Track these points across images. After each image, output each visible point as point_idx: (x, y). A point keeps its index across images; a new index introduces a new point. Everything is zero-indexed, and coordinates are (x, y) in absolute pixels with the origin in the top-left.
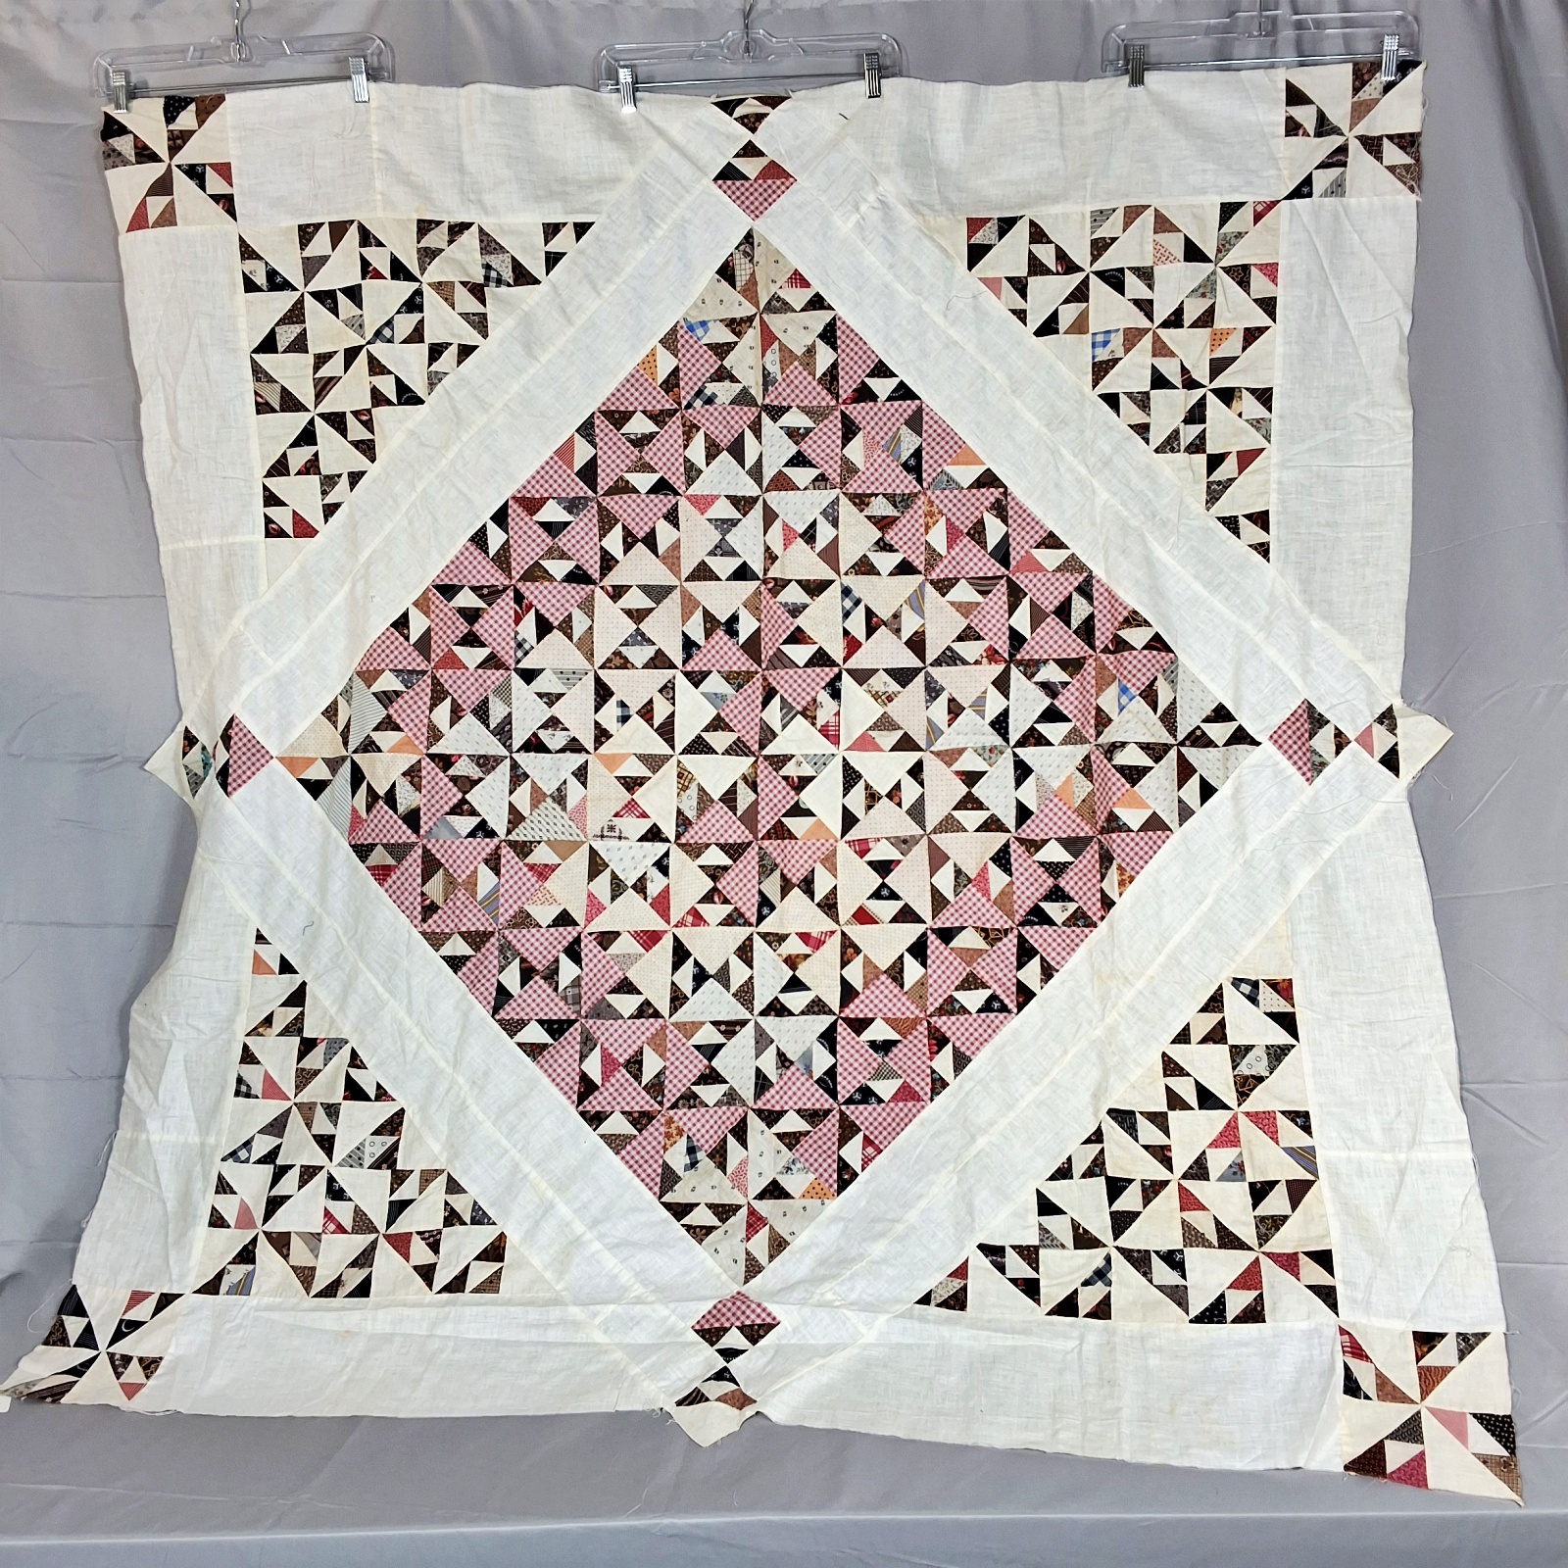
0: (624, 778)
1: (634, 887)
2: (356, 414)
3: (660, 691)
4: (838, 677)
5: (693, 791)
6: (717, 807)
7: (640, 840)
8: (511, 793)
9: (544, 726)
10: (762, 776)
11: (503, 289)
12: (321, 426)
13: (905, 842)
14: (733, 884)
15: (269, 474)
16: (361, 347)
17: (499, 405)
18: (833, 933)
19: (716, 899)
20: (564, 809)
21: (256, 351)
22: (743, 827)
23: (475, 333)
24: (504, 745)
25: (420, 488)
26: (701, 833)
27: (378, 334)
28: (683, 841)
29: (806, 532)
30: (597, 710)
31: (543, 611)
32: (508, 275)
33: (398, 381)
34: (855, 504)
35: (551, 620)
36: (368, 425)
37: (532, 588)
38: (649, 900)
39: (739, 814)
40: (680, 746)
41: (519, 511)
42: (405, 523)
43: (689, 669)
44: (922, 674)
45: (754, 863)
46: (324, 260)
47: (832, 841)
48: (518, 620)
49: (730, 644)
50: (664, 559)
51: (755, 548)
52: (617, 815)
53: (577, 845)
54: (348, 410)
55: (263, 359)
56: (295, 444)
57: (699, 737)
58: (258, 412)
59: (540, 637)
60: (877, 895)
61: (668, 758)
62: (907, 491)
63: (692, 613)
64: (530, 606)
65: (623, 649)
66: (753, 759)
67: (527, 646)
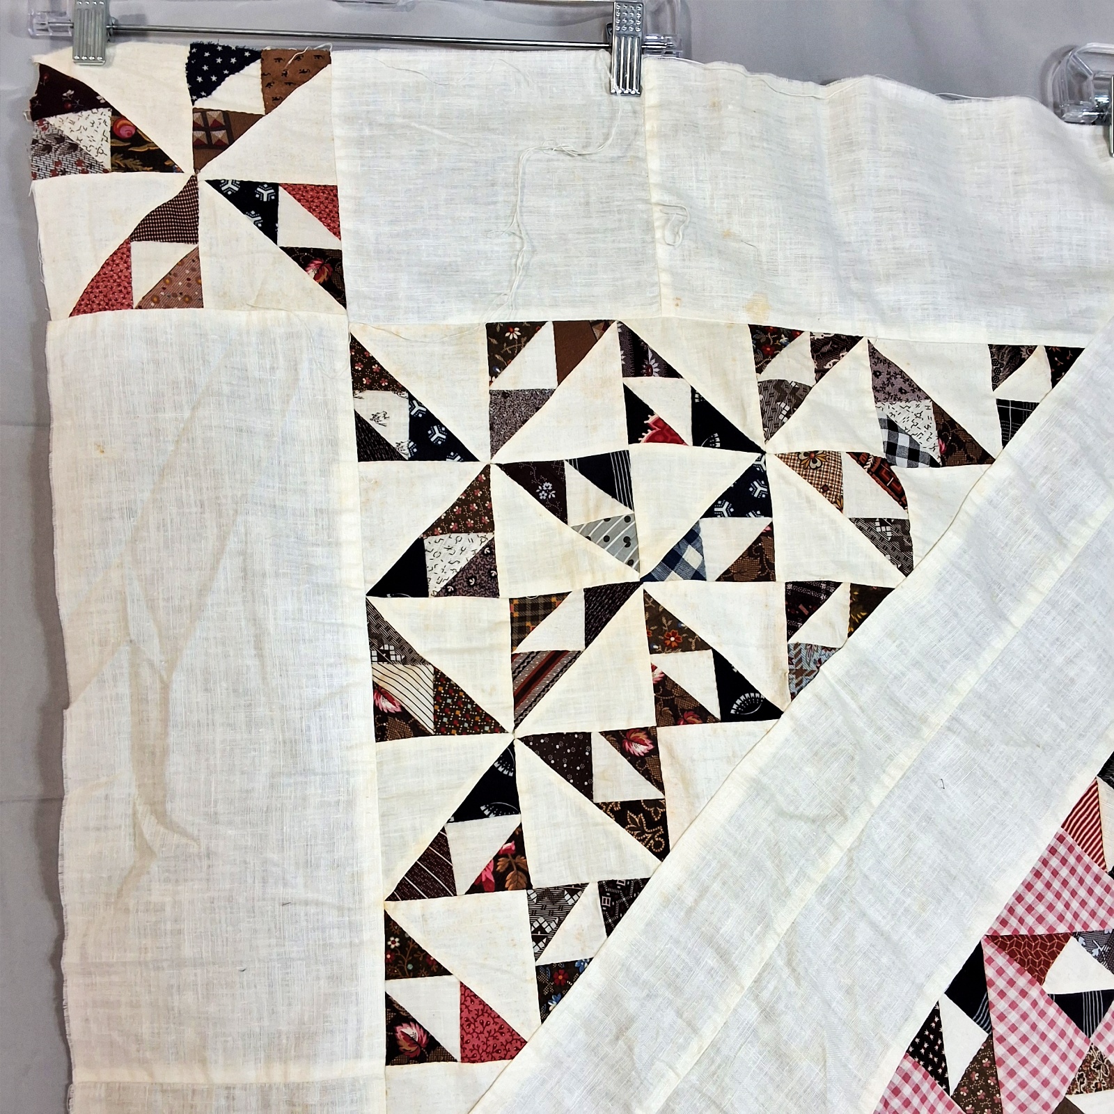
2: (619, 739)
11: (923, 470)
12: (530, 766)
15: (403, 892)
16: (628, 589)
17: (940, 719)
21: (380, 590)
23: (883, 560)
25: (782, 925)
27: (672, 560)
32: (930, 443)
33: (722, 665)
36: (648, 766)
41: (1011, 971)
42: (752, 1014)
46: (537, 399)
54: (594, 727)
55: (395, 610)
56: (467, 811)
58: (381, 735)
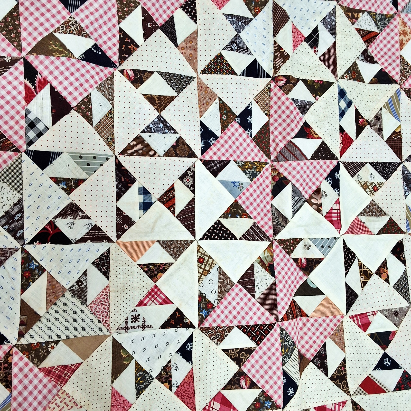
0: (148, 265)
1: (160, 377)
3: (181, 178)
4: (337, 169)
5: (214, 275)
6: (237, 290)
7: (163, 327)
8: (23, 289)
9: (63, 214)
10: (277, 260)
13: (396, 314)
14: (257, 367)
18: (344, 403)
19: (243, 383)
20: (84, 302)
22: (262, 309)
24: (14, 236)
26: (223, 317)
28: (206, 325)
29: (310, 37)
30: (119, 197)
31: (59, 89)
34: (348, 17)
35: (69, 99)
37: (47, 62)
38: (174, 389)
39: (258, 295)
40: (200, 232)
43: (207, 158)
44: (400, 168)
45: (277, 345)
47: (339, 317)
48: (29, 97)
49: (244, 135)
50: (183, 49)
51: (264, 48)
52: (141, 304)
53: (99, 340)
57: (218, 223)
59: (56, 118)
60: (381, 366)
61: (187, 244)
62: (385, 12)
63: (208, 105)
64: (44, 82)
65: (145, 136)
66: (267, 243)
67: (40, 127)
